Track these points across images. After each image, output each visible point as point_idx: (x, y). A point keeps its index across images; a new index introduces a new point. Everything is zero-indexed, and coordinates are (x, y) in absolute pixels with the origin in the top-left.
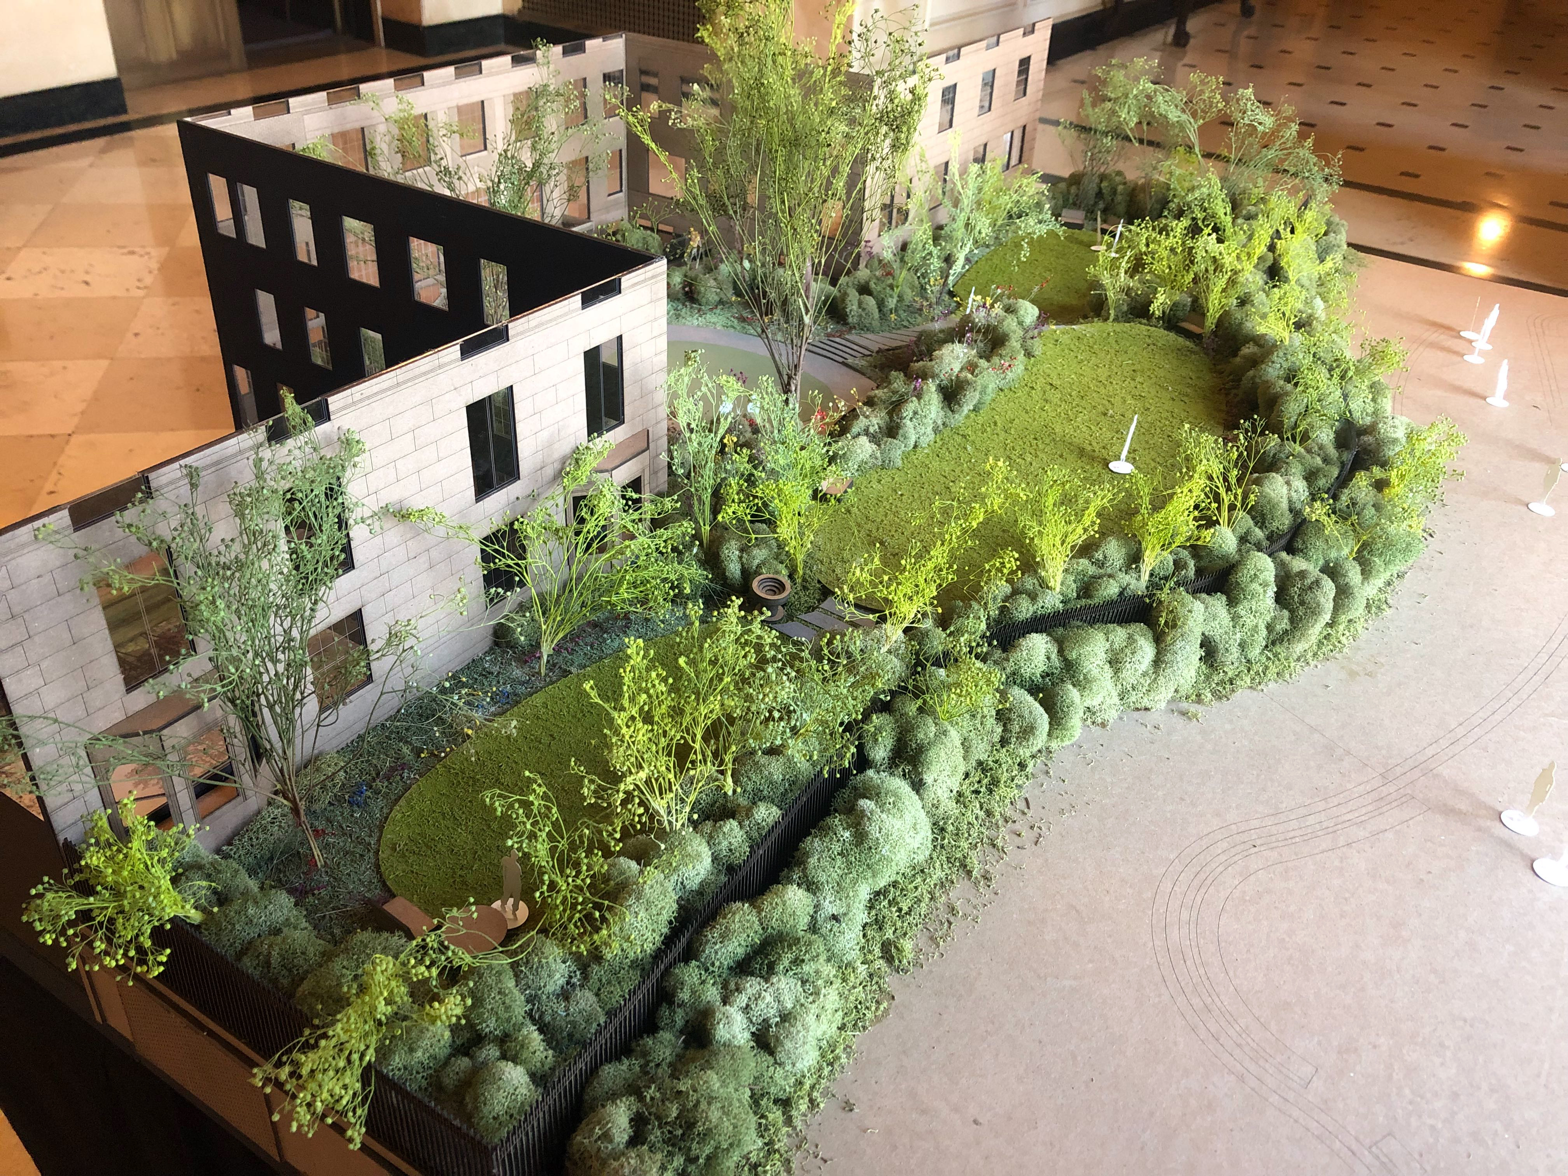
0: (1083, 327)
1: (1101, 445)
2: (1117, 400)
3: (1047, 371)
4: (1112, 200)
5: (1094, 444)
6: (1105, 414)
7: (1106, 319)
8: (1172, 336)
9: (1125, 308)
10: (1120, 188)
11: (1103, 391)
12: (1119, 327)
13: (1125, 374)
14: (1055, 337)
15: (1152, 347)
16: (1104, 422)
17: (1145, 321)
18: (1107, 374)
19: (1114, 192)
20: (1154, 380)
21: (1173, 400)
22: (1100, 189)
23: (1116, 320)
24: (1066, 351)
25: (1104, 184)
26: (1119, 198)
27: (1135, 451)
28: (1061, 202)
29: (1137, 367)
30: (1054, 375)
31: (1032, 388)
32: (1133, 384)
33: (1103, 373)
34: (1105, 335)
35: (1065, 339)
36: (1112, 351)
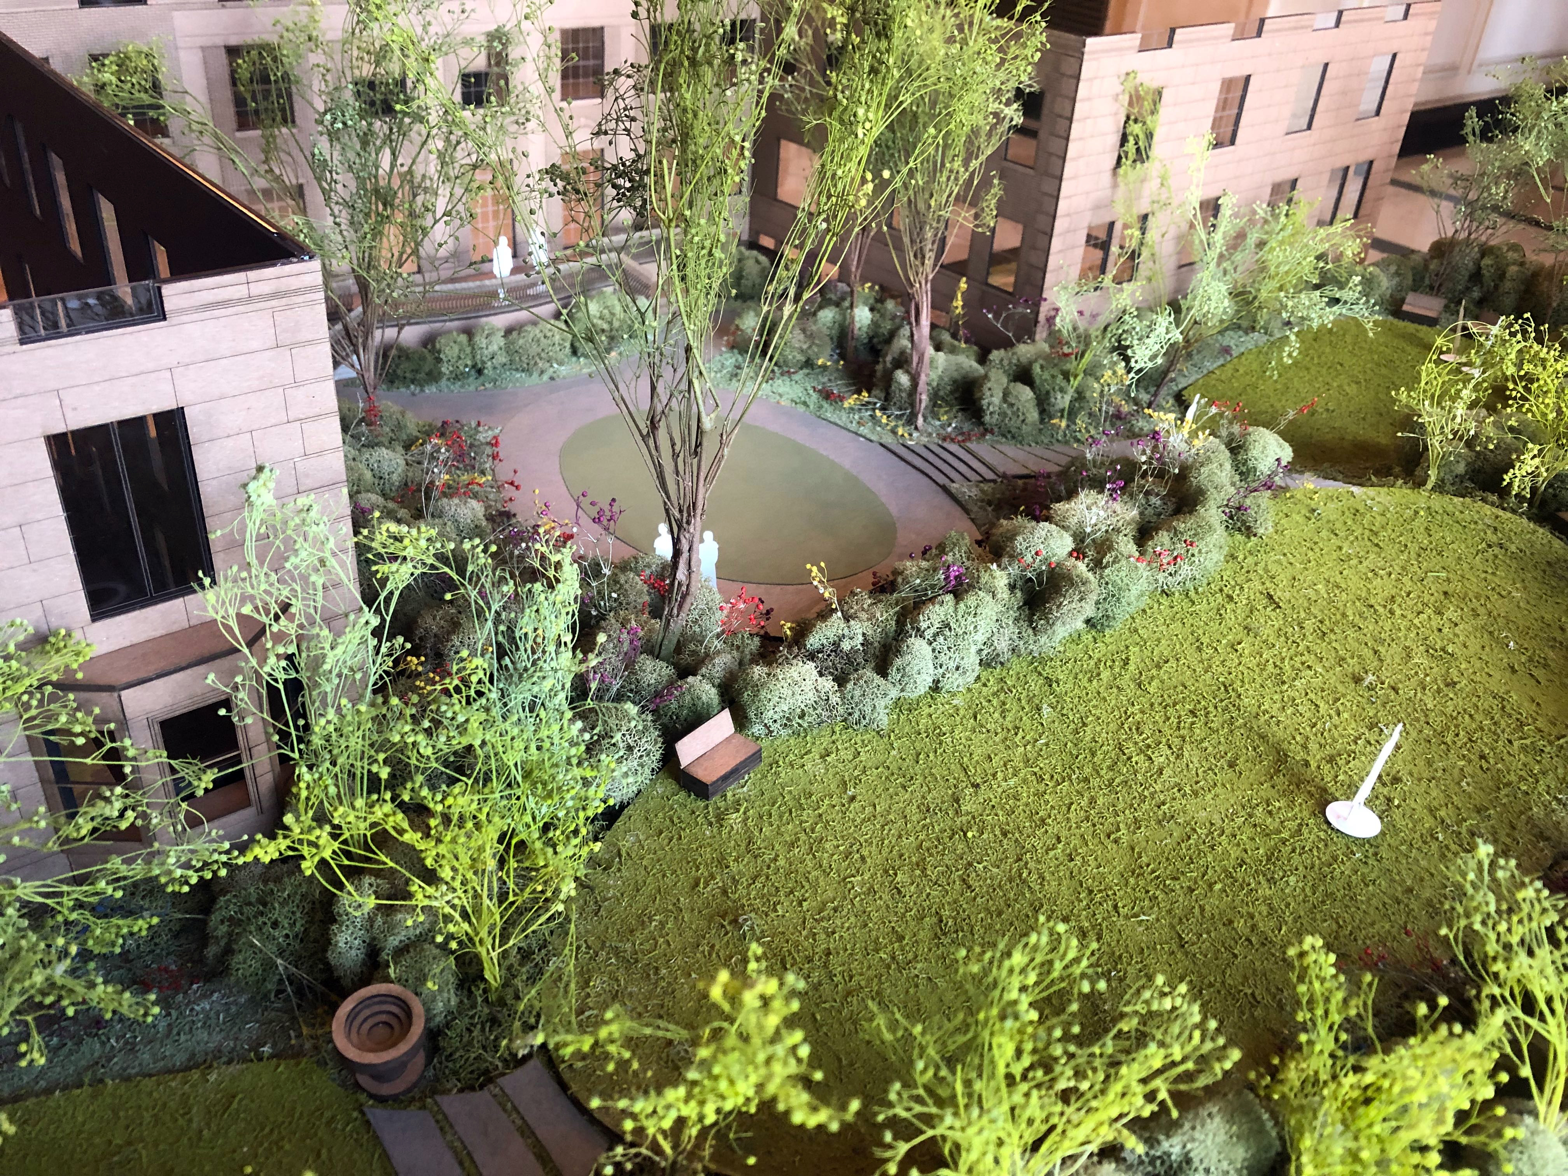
0: (1371, 491)
1: (1329, 750)
2: (1392, 654)
3: (1273, 568)
4: (1496, 287)
5: (1313, 746)
6: (1358, 680)
7: (1420, 484)
8: (1542, 534)
9: (1461, 468)
10: (1513, 269)
11: (1370, 627)
12: (1438, 502)
13: (1426, 597)
14: (1313, 504)
15: (1497, 550)
16: (1351, 697)
17: (1495, 498)
18: (1390, 591)
19: (1501, 275)
20: (1480, 622)
21: (1514, 671)
22: (1479, 268)
23: (1439, 488)
24: (1324, 533)
25: (1487, 261)
26: (1508, 285)
27: (1396, 780)
28: (1409, 281)
29: (1456, 587)
30: (1283, 579)
31: (1230, 598)
32: (1436, 622)
33: (1382, 587)
34: (1409, 513)
35: (1330, 511)
36: (1414, 548)
